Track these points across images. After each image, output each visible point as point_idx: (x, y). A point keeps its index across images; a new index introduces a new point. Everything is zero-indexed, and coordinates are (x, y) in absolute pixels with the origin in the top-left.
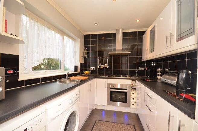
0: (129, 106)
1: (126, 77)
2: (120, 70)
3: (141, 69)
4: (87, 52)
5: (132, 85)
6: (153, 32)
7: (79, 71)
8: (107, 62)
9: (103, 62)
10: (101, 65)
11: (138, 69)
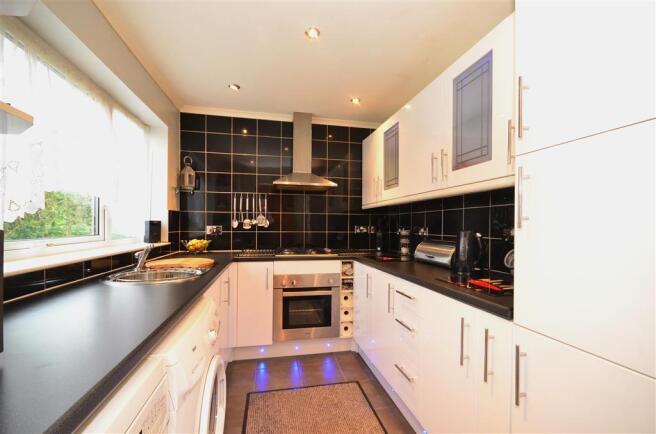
0: (337, 335)
1: (324, 253)
2: (302, 234)
3: (358, 231)
4: (193, 173)
5: (344, 273)
6: (392, 135)
7: (165, 241)
8: (263, 210)
9: (251, 209)
10: (245, 218)
11: (352, 229)
